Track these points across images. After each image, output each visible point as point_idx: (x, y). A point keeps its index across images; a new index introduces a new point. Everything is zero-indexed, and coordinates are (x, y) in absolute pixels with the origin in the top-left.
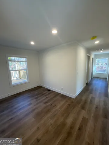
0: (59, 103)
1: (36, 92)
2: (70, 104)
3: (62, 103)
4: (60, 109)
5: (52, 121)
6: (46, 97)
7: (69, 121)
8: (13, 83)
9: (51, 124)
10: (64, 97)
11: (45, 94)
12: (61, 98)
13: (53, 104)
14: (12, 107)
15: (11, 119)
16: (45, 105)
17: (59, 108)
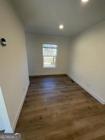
0: (77, 99)
1: (60, 79)
2: (91, 107)
3: (81, 101)
4: (73, 106)
5: (59, 112)
6: (66, 87)
7: (79, 125)
8: (44, 66)
9: (57, 114)
10: (87, 95)
11: (67, 83)
12: (83, 95)
13: (69, 97)
14: (39, 83)
15: (34, 91)
16: (61, 94)
17: (74, 104)
